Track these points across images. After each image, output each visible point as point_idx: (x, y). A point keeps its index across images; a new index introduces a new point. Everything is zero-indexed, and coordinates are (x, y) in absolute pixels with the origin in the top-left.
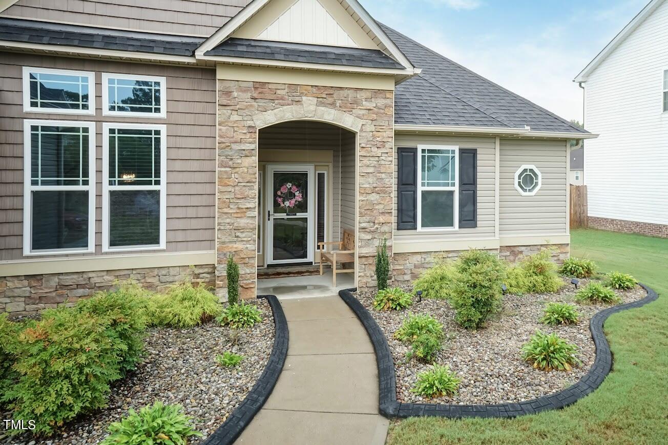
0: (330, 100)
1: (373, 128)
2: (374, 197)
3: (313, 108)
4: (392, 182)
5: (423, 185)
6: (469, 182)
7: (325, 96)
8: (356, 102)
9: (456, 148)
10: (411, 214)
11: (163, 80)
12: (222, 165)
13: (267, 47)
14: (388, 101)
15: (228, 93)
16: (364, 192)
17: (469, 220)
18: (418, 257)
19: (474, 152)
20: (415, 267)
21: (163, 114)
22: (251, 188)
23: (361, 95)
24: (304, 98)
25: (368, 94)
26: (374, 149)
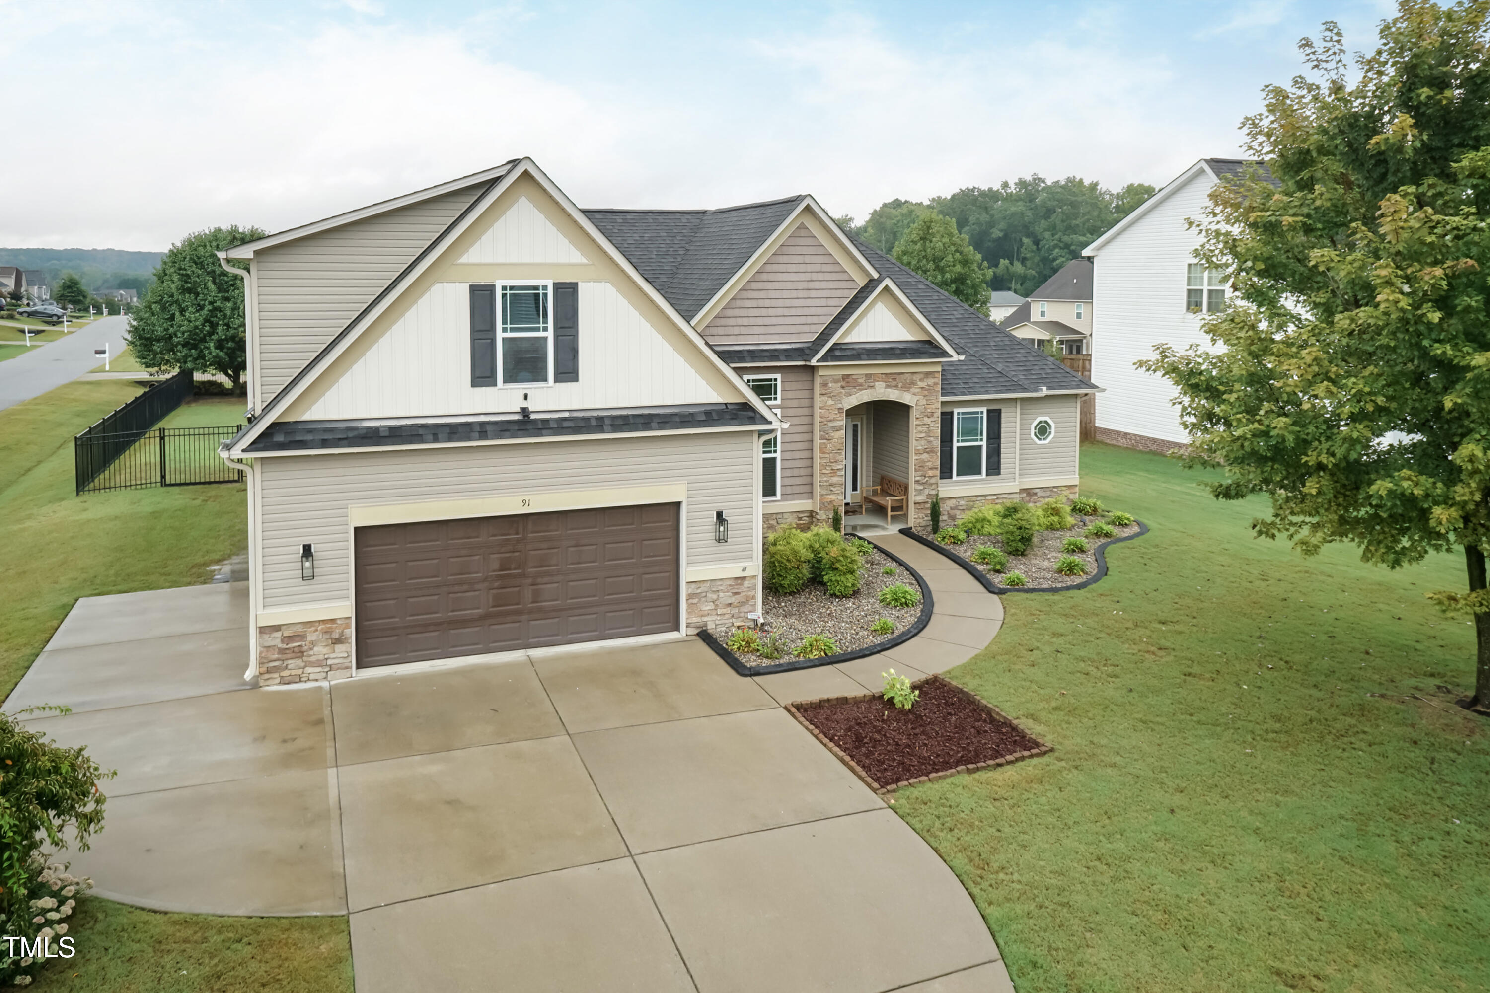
0: (894, 383)
1: (925, 402)
2: (925, 456)
3: (882, 390)
4: (937, 443)
5: (958, 441)
6: (995, 437)
7: (891, 380)
8: (913, 383)
9: (984, 410)
10: (948, 466)
11: (778, 376)
12: (821, 438)
13: (853, 349)
14: (936, 380)
15: (824, 385)
16: (918, 453)
17: (994, 468)
18: (954, 501)
19: (999, 412)
20: (951, 509)
21: (778, 402)
22: (840, 454)
23: (915, 377)
24: (877, 383)
25: (922, 376)
26: (926, 419)
